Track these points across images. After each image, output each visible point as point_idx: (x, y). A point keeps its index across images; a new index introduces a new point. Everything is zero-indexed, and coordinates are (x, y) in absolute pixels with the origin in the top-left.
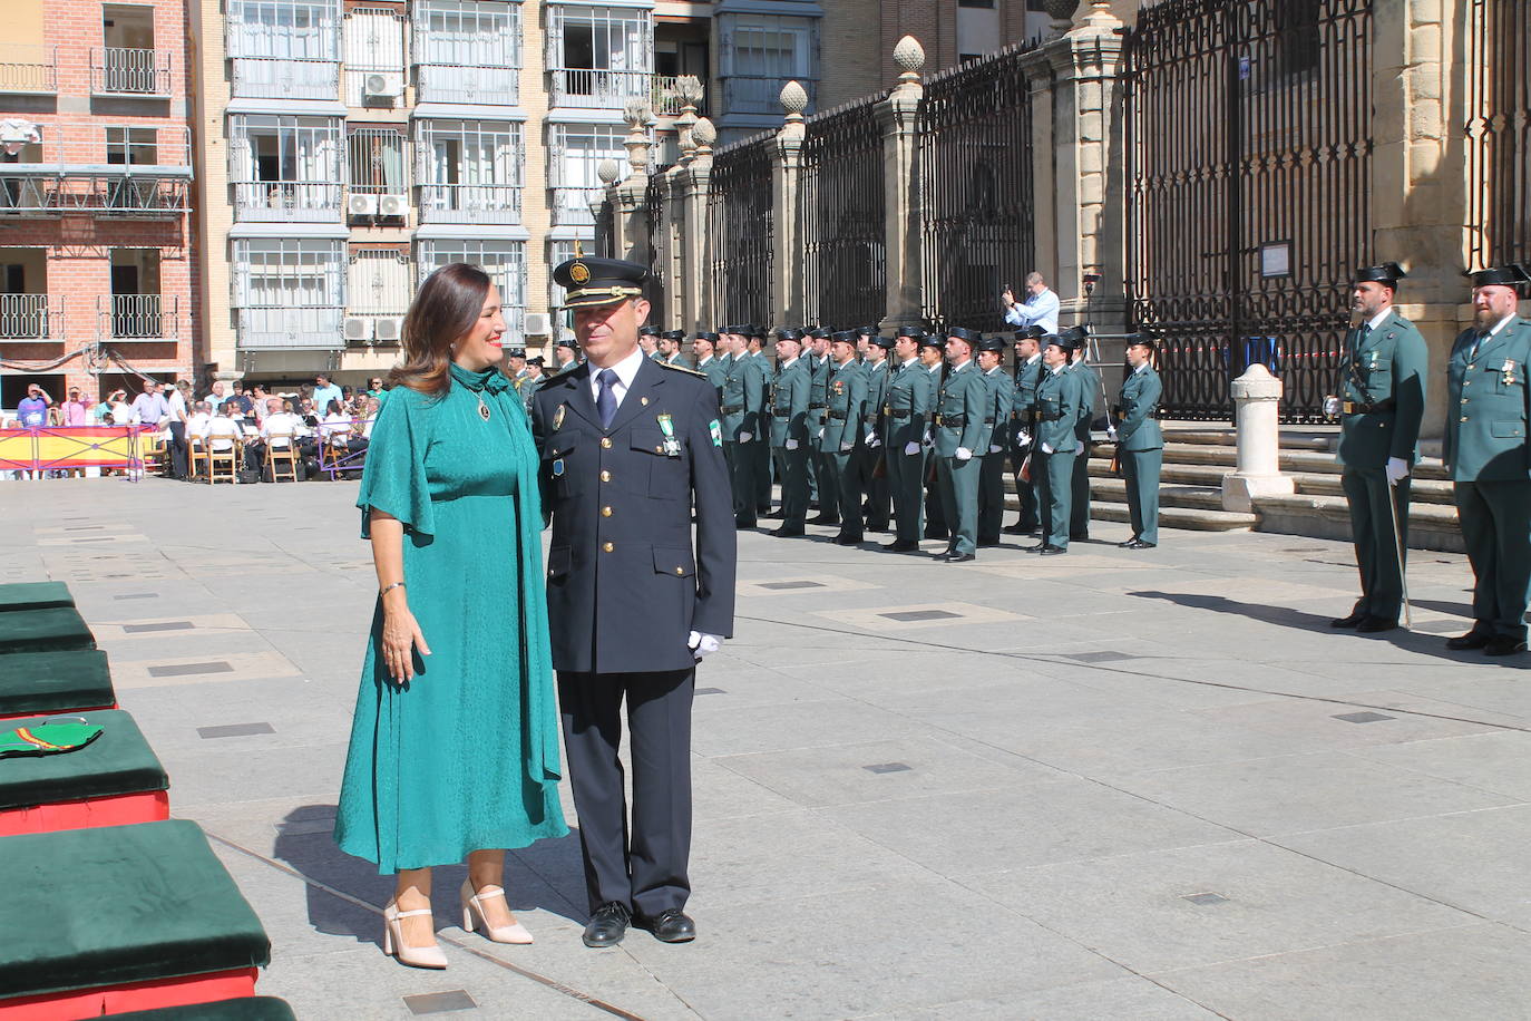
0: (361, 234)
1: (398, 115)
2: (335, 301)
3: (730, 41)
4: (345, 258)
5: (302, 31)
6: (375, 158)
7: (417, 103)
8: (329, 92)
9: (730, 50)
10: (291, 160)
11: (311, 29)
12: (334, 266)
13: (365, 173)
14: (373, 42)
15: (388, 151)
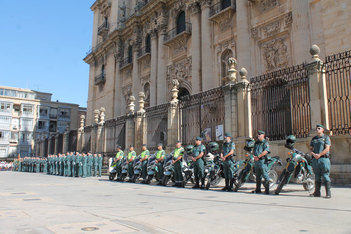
0: (11, 144)
1: (17, 130)
2: (7, 152)
3: (59, 123)
4: (9, 147)
5: (6, 120)
6: (14, 135)
7: (20, 129)
8: (9, 128)
9: (59, 125)
10: (3, 135)
11: (8, 120)
12: (7, 148)
13: (13, 137)
14: (15, 122)
15: (16, 134)
